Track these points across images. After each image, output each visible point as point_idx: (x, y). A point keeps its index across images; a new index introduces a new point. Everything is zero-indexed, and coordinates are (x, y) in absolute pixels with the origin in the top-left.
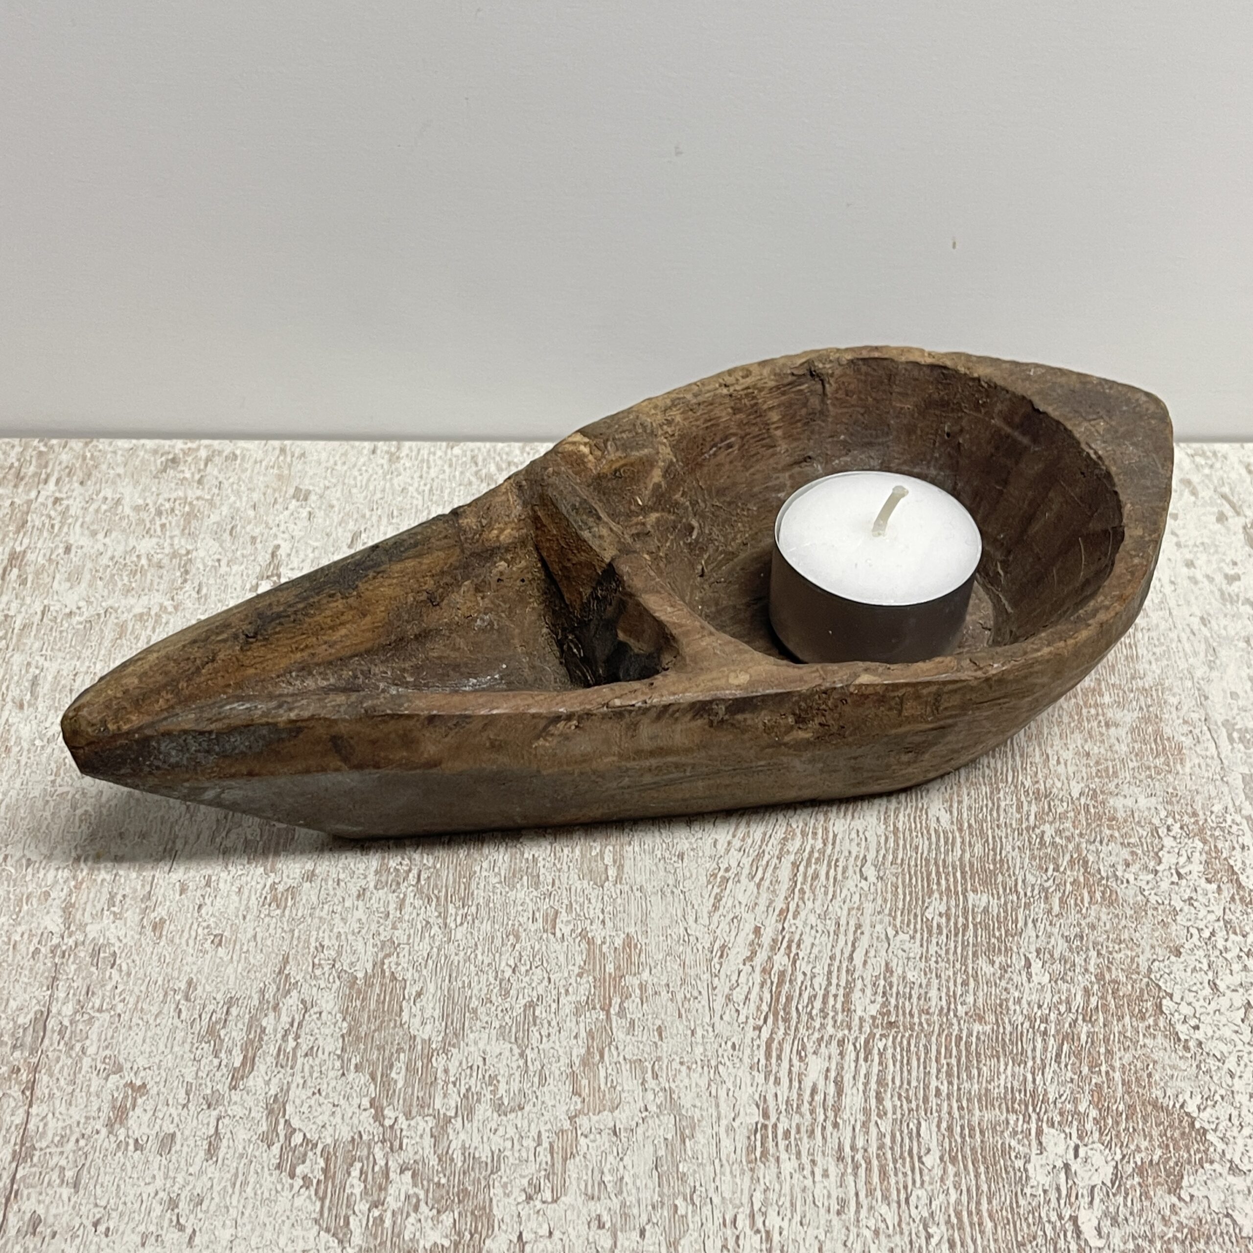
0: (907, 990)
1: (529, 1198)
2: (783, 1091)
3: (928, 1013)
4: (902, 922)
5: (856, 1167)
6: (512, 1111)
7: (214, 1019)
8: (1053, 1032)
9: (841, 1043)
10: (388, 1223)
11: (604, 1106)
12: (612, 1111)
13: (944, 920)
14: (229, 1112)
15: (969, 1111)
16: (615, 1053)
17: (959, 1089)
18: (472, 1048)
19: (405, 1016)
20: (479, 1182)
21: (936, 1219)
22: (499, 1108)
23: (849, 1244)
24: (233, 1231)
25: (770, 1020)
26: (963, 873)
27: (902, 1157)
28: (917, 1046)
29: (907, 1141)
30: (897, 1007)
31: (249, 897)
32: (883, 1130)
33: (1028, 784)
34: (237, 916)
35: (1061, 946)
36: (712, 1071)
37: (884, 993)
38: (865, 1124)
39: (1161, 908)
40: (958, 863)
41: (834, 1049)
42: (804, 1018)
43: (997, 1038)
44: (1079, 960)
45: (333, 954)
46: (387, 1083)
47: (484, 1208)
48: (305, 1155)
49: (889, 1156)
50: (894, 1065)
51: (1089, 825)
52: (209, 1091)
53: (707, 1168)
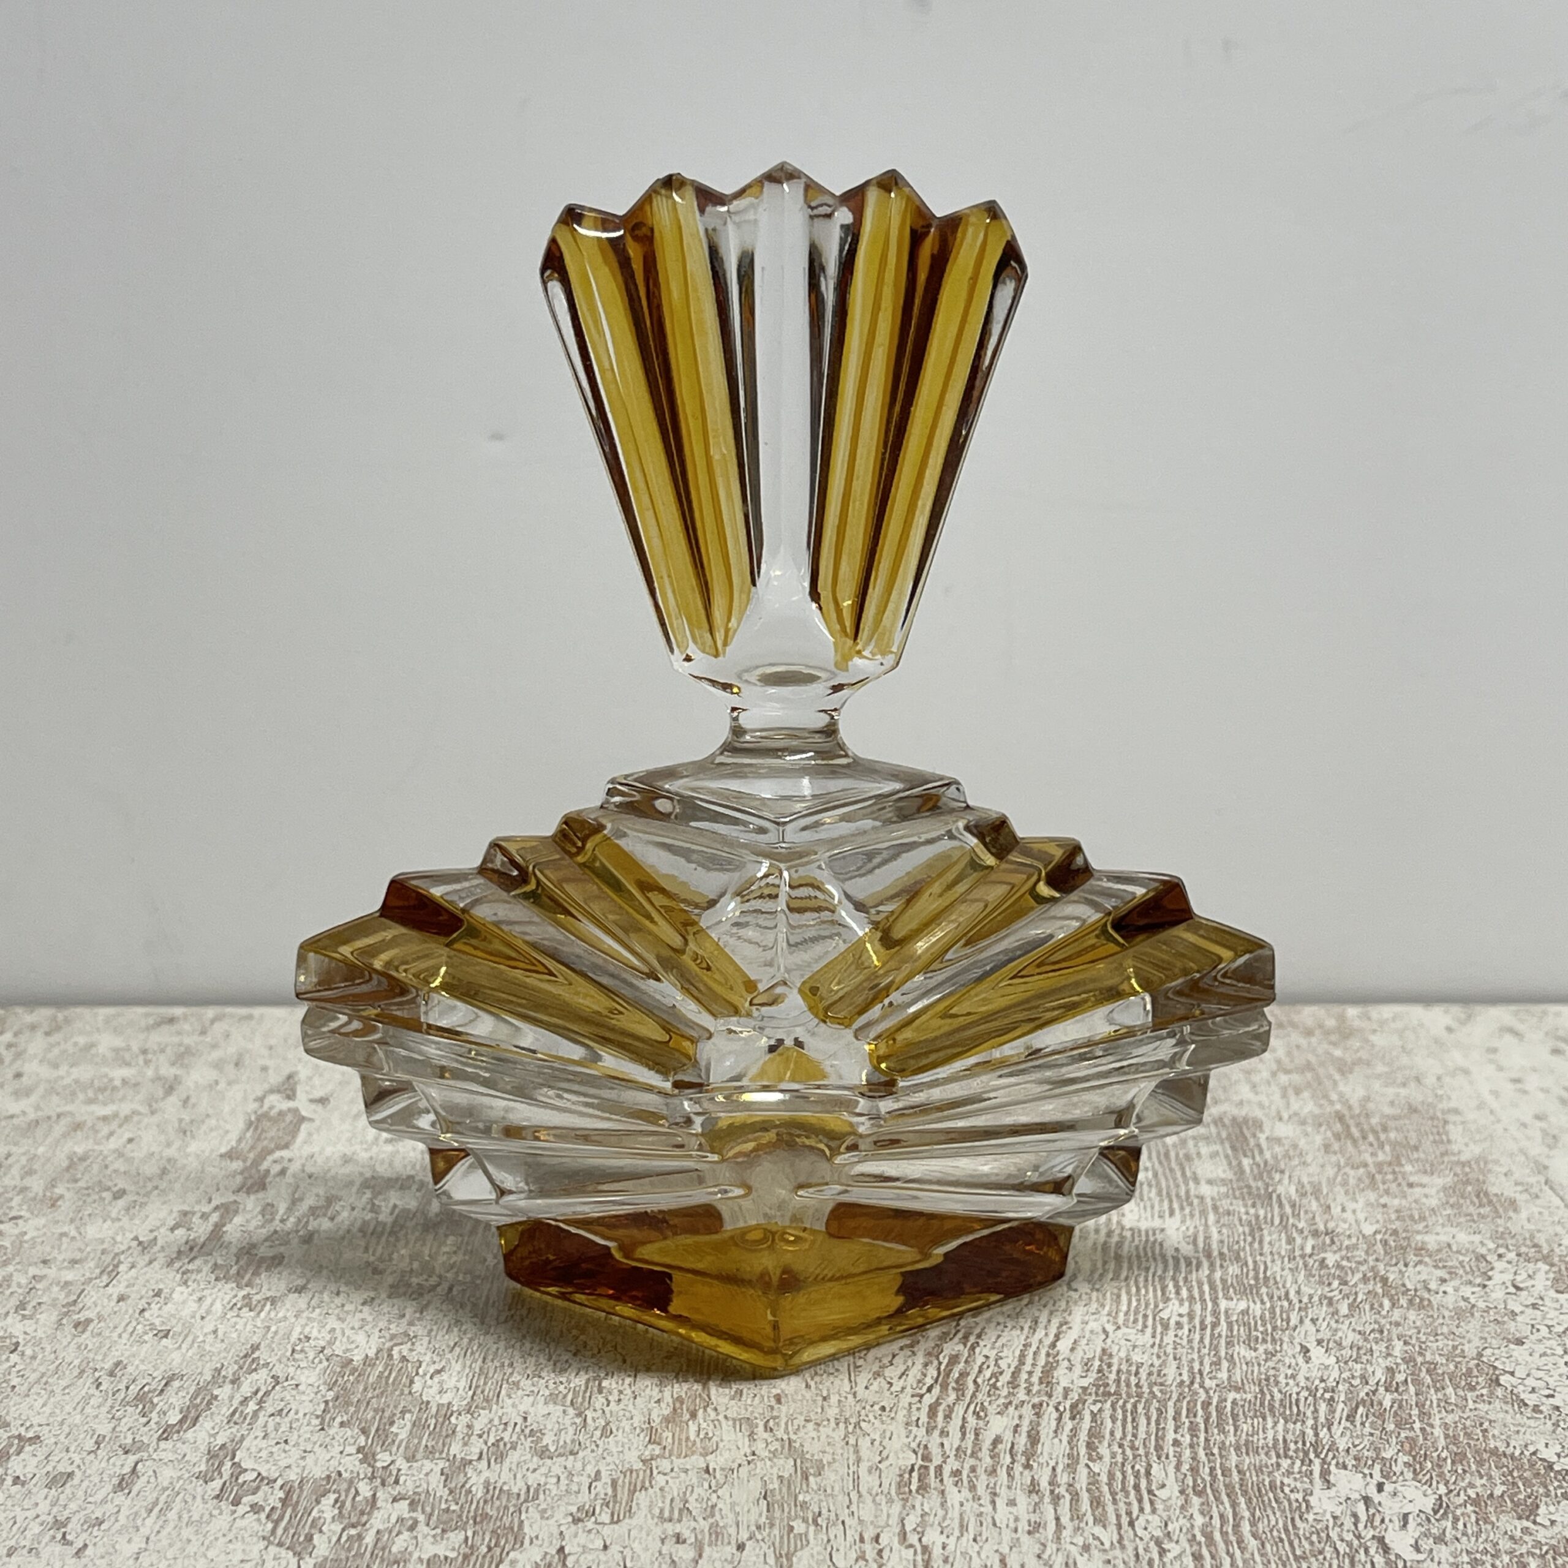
0: (1134, 1369)
1: (576, 1521)
2: (953, 1440)
3: (1162, 1384)
4: (1126, 1321)
5: (1056, 1499)
6: (560, 1455)
7: (146, 1389)
8: (1342, 1398)
9: (1038, 1408)
10: (369, 1539)
11: (693, 1453)
12: (705, 1455)
13: (1185, 1320)
14: (154, 1456)
15: (1221, 1456)
16: (713, 1414)
17: (1207, 1440)
18: (510, 1410)
19: (417, 1386)
20: (506, 1508)
21: (1175, 1538)
22: (543, 1453)
23: (1045, 1556)
24: (143, 1545)
25: (936, 1390)
26: (1212, 1287)
27: (1123, 1489)
28: (1147, 1408)
29: (1131, 1480)
30: (1118, 1381)
31: (212, 1305)
32: (1097, 1470)
33: (1300, 1225)
34: (193, 1317)
35: (1352, 1337)
36: (851, 1428)
37: (1099, 1371)
38: (1072, 1467)
39: (1492, 1312)
40: (1205, 1280)
41: (1027, 1412)
42: (985, 1389)
43: (1262, 1404)
44: (1379, 1348)
45: (323, 1343)
46: (384, 1437)
47: (512, 1529)
48: (258, 1488)
49: (1105, 1489)
50: (1114, 1422)
51: (1386, 1253)
52: (129, 1441)
53: (840, 1497)
